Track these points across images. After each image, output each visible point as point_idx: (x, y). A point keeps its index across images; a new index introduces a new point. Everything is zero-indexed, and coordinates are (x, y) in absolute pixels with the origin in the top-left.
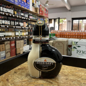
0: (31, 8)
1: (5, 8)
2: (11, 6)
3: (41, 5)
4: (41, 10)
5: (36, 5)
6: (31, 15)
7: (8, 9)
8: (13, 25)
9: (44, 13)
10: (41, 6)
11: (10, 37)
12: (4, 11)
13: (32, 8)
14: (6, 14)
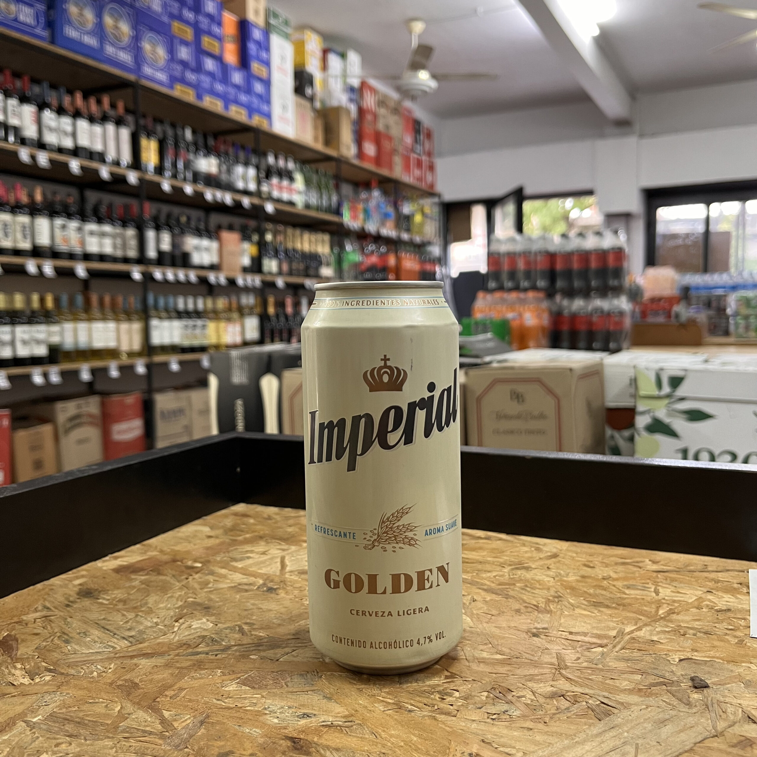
0: (284, 108)
1: (60, 111)
2: (106, 100)
3: (373, 82)
4: (368, 129)
5: (325, 82)
6: (281, 174)
7: (83, 124)
8: (126, 260)
9: (394, 151)
10: (373, 90)
11: (98, 364)
12: (50, 138)
13: (291, 114)
14: (65, 166)
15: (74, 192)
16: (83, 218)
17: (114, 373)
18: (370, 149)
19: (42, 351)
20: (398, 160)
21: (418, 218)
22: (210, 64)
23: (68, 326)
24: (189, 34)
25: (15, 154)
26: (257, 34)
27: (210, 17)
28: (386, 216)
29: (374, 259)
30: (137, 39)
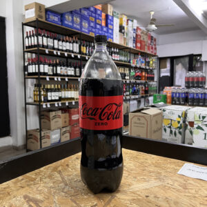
0: (117, 36)
1: (63, 41)
4: (138, 40)
5: (127, 28)
6: (115, 53)
7: (68, 44)
9: (145, 45)
10: (140, 29)
11: (70, 101)
12: (60, 48)
13: (118, 38)
14: (64, 54)
15: (65, 60)
16: (67, 66)
17: (74, 104)
18: (139, 45)
19: (57, 98)
20: (146, 47)
21: (151, 62)
22: (98, 26)
23: (63, 92)
24: (94, 19)
25: (53, 52)
26: (110, 18)
27: (99, 15)
28: (142, 62)
29: (138, 74)
30: (81, 22)
